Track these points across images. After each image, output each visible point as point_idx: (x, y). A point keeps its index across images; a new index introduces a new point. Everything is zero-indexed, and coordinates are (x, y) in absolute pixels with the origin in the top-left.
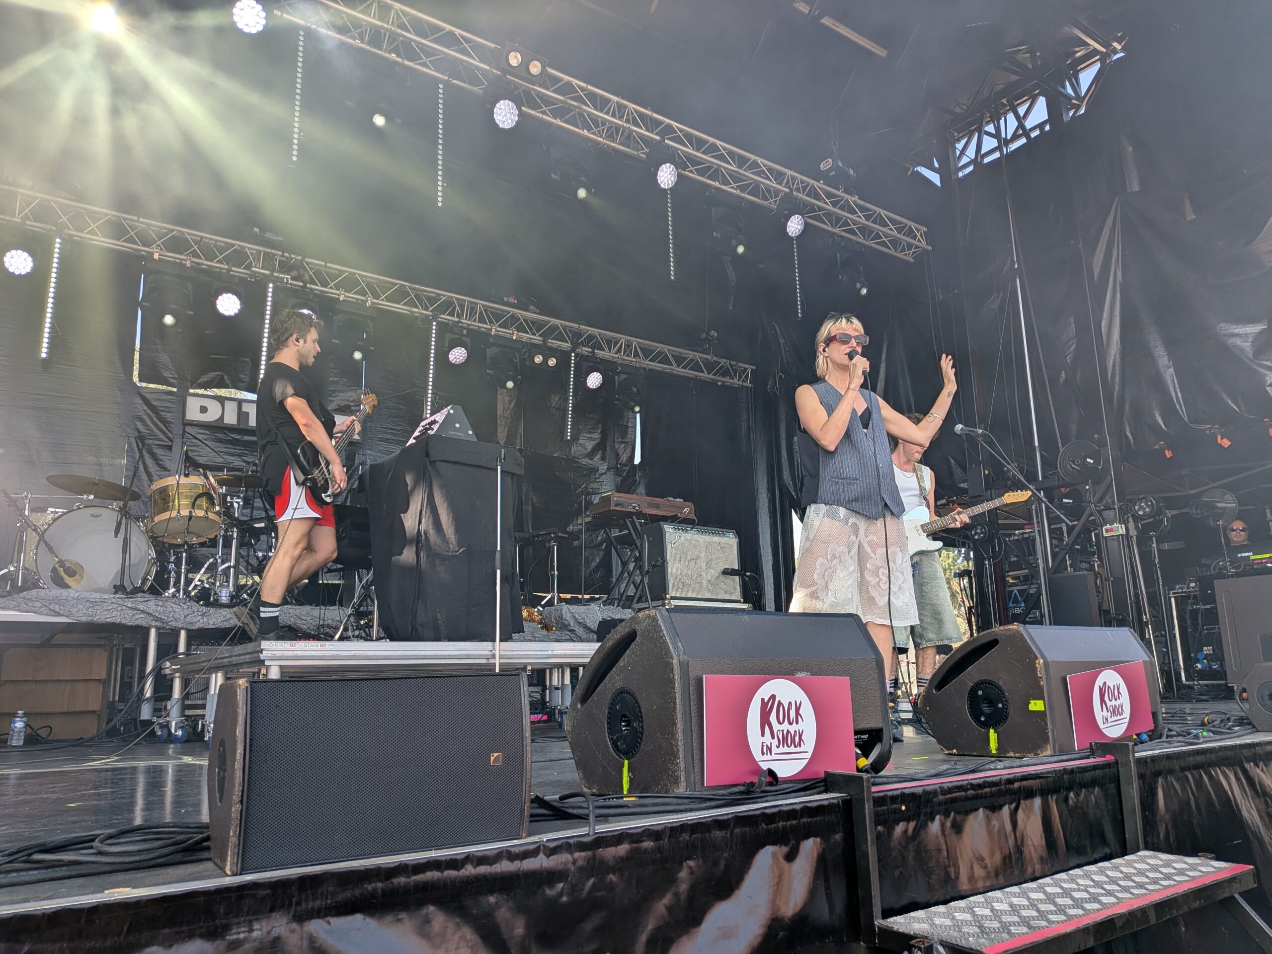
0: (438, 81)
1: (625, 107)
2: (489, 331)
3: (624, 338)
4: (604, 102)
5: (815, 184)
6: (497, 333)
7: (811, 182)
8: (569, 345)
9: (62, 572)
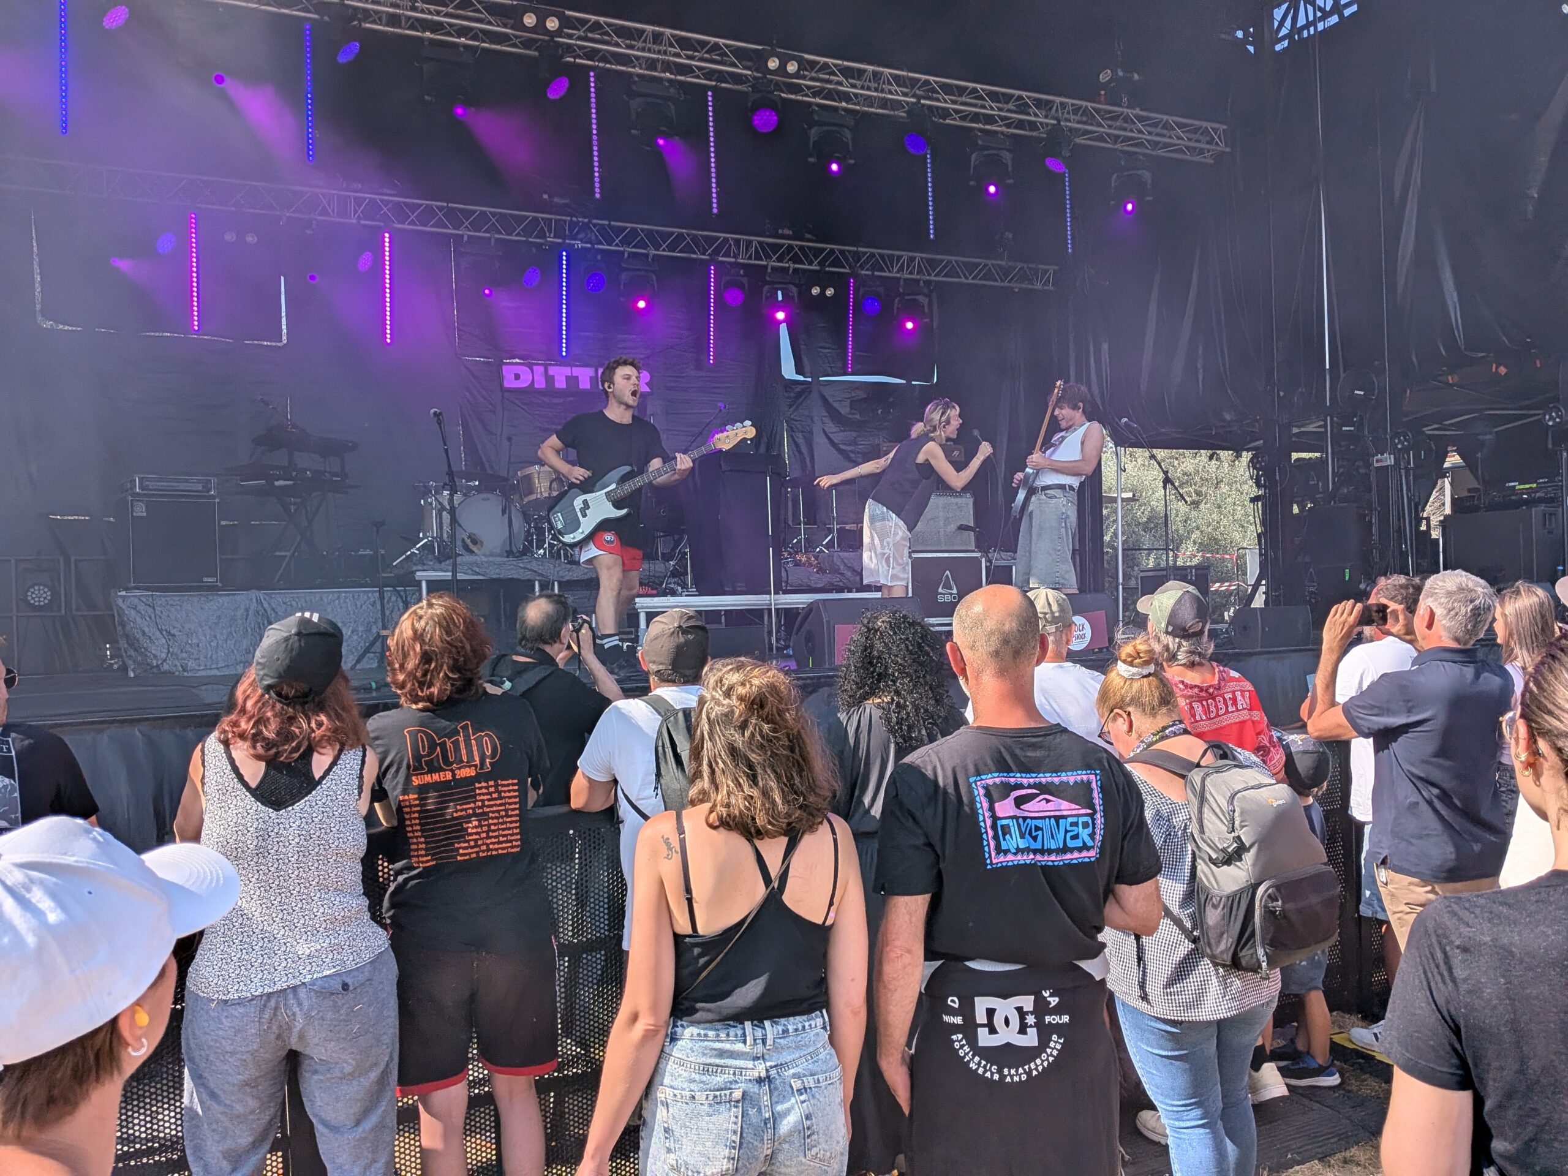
0: (707, 88)
1: (882, 73)
2: (766, 267)
3: (906, 255)
4: (861, 73)
5: (1089, 105)
6: (773, 268)
7: (1084, 103)
8: (847, 271)
9: (468, 541)
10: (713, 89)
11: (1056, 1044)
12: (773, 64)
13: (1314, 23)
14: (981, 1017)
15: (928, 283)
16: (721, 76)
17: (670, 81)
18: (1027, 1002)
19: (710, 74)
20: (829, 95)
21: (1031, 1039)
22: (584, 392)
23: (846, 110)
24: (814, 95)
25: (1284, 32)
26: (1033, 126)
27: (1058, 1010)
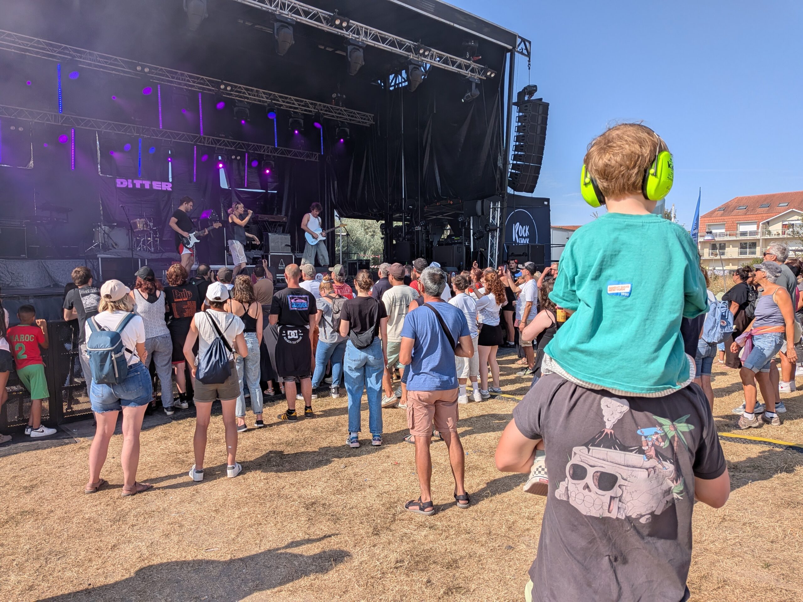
0: (199, 92)
1: (259, 91)
2: (215, 147)
3: (266, 146)
4: (252, 90)
5: (329, 105)
6: (218, 148)
7: (327, 105)
8: (245, 150)
9: (114, 245)
10: (202, 92)
11: (301, 338)
12: (222, 87)
13: (401, 83)
14: (288, 334)
15: (274, 156)
16: (204, 89)
17: (186, 89)
18: (296, 331)
19: (199, 88)
20: (241, 97)
21: (297, 337)
22: (147, 190)
23: (247, 102)
24: (236, 96)
25: (393, 84)
26: (310, 111)
27: (301, 333)
